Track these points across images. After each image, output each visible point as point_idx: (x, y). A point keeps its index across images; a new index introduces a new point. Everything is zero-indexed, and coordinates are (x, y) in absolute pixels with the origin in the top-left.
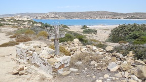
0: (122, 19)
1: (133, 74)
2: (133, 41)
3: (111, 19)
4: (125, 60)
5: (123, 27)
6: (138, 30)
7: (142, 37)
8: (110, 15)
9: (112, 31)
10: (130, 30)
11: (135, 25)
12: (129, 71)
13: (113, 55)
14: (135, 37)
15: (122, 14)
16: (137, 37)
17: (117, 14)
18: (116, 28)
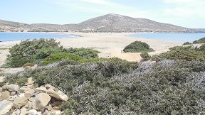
0: (25, 31)
1: (32, 108)
2: (42, 61)
3: (9, 32)
4: (22, 91)
5: (27, 44)
6: (47, 47)
7: (52, 55)
8: (7, 25)
9: (11, 51)
10: (37, 47)
11: (42, 41)
12: (27, 106)
13: (4, 90)
14: (44, 56)
15: (25, 24)
16: (46, 56)
17: (17, 25)
18: (17, 45)
